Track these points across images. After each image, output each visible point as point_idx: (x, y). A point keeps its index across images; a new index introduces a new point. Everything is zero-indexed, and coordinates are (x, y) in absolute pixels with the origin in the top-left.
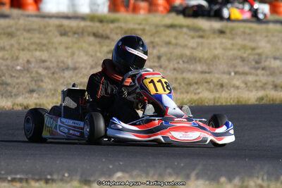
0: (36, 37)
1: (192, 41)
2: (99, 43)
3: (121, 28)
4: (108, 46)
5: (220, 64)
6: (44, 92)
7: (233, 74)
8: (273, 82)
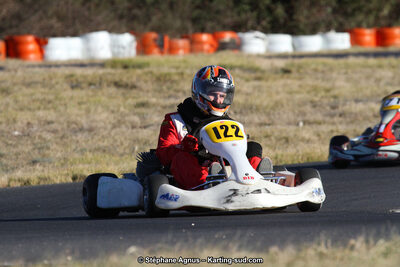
0: (39, 93)
1: (247, 84)
2: (123, 94)
3: (151, 73)
4: (134, 98)
5: (284, 112)
6: (50, 163)
7: (301, 124)
8: (355, 131)
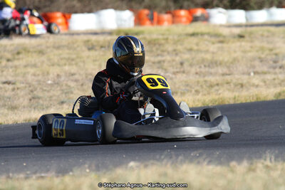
1: (213, 46)
3: (145, 39)
5: (240, 66)
7: (252, 74)
